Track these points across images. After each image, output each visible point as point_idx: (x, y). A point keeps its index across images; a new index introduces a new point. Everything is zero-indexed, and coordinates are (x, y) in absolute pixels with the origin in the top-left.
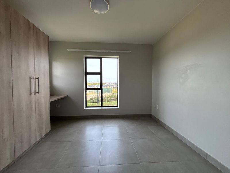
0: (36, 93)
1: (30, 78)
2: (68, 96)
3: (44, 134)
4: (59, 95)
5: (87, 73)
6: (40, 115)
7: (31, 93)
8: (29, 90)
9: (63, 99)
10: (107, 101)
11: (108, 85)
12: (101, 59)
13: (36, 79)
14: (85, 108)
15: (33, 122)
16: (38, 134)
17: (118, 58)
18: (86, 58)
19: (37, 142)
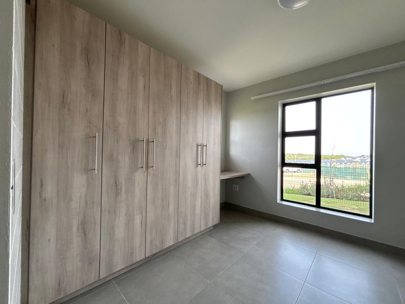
0: (203, 165)
1: (198, 145)
2: (249, 174)
3: (210, 224)
4: (237, 171)
5: (285, 135)
6: (207, 195)
7: (197, 165)
8: (196, 160)
9: (242, 178)
10: (346, 197)
11: (356, 160)
12: (318, 101)
13: (203, 146)
14: (278, 202)
15: (198, 203)
16: (203, 222)
17: (372, 89)
18: (284, 105)
19: (201, 232)
